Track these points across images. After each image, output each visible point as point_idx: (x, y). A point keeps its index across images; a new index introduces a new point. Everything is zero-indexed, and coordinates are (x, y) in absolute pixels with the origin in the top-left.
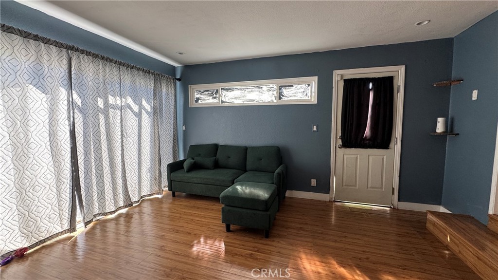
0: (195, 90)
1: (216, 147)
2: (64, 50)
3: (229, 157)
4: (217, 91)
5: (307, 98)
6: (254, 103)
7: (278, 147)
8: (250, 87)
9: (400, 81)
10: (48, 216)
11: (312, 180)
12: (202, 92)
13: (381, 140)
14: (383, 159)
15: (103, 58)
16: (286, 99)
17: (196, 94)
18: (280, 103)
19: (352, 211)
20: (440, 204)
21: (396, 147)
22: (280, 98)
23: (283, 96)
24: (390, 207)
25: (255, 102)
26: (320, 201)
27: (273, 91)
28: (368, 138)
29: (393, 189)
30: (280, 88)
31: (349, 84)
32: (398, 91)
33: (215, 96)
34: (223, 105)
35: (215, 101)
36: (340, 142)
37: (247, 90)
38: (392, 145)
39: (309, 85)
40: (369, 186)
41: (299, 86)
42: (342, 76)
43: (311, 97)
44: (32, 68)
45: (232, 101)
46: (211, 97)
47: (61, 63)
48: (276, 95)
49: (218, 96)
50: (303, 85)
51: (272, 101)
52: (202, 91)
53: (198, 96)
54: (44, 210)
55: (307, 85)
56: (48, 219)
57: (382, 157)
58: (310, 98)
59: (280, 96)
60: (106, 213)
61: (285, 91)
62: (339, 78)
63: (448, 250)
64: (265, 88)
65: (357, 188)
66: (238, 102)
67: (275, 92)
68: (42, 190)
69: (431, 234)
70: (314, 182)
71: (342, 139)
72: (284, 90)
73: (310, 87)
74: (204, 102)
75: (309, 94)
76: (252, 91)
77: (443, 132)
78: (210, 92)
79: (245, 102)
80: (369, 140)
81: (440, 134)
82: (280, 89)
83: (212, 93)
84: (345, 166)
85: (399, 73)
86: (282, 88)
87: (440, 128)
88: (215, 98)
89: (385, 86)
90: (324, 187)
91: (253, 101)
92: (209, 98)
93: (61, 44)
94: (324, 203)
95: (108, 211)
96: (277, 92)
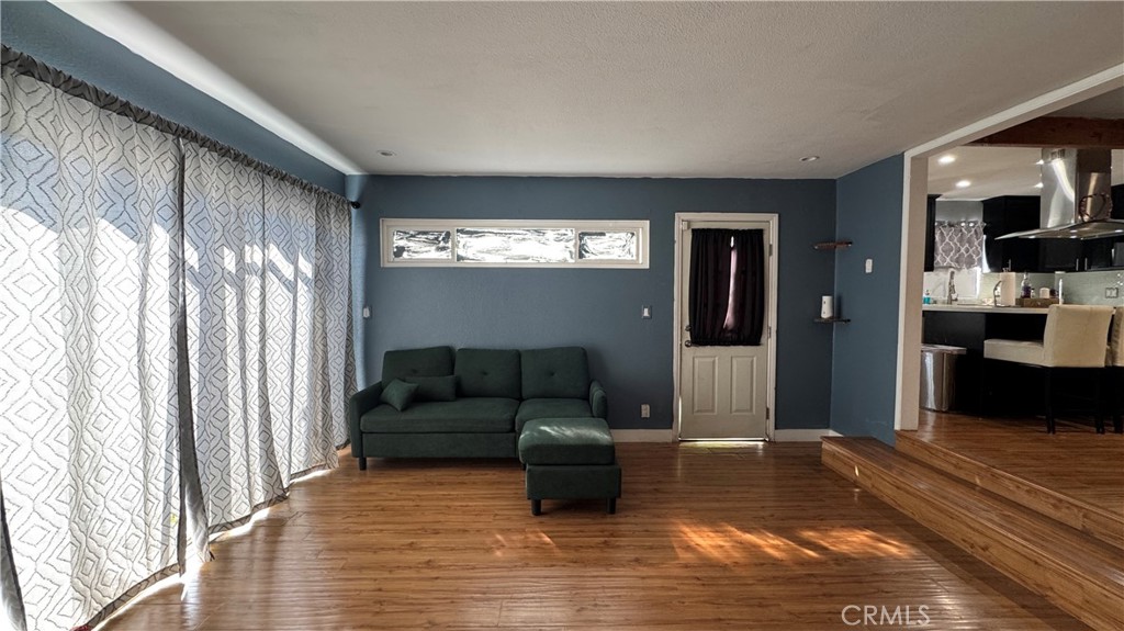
0: (392, 230)
1: (448, 353)
2: (170, 137)
3: (485, 374)
4: (448, 234)
5: (629, 257)
6: (529, 263)
7: (583, 349)
8: (520, 232)
9: (772, 238)
10: (123, 542)
11: (643, 407)
12: (413, 236)
13: (749, 333)
14: (752, 362)
15: (236, 157)
16: (593, 257)
17: (395, 237)
18: (581, 264)
19: (714, 453)
20: (827, 427)
21: (770, 342)
22: (581, 256)
23: (587, 252)
24: (764, 440)
25: (530, 261)
26: (658, 444)
27: (568, 241)
28: (730, 328)
29: (768, 410)
30: (582, 235)
31: (700, 236)
32: (771, 254)
33: (442, 244)
34: (461, 264)
35: (443, 255)
36: (687, 336)
37: (514, 237)
38: (763, 339)
39: (633, 234)
40: (734, 408)
41: (616, 235)
42: (689, 222)
43: (638, 255)
44: (111, 179)
45: (480, 256)
46: (434, 248)
47: (161, 167)
48: (573, 250)
49: (449, 245)
50: (623, 235)
51: (566, 261)
52: (412, 232)
53: (402, 243)
54: (116, 528)
55: (630, 235)
56: (123, 550)
57: (750, 359)
58: (635, 258)
59: (582, 251)
60: (231, 523)
61: (590, 243)
62: (685, 227)
63: (857, 487)
64: (550, 235)
65: (715, 413)
66: (494, 260)
67: (571, 244)
68: (114, 477)
69: (831, 470)
70: (646, 411)
71: (690, 330)
72: (588, 241)
73: (635, 238)
74: (416, 256)
75: (634, 250)
76: (524, 239)
77: (830, 318)
78: (431, 237)
79: (509, 261)
80: (731, 331)
81: (827, 320)
82: (581, 239)
83: (437, 239)
84: (696, 376)
85: (770, 225)
86: (586, 238)
87: (826, 312)
88: (444, 249)
89: (751, 242)
90: (664, 418)
91: (527, 258)
92: (428, 248)
93: (169, 124)
94: (665, 445)
95: (235, 516)
96: (576, 244)
